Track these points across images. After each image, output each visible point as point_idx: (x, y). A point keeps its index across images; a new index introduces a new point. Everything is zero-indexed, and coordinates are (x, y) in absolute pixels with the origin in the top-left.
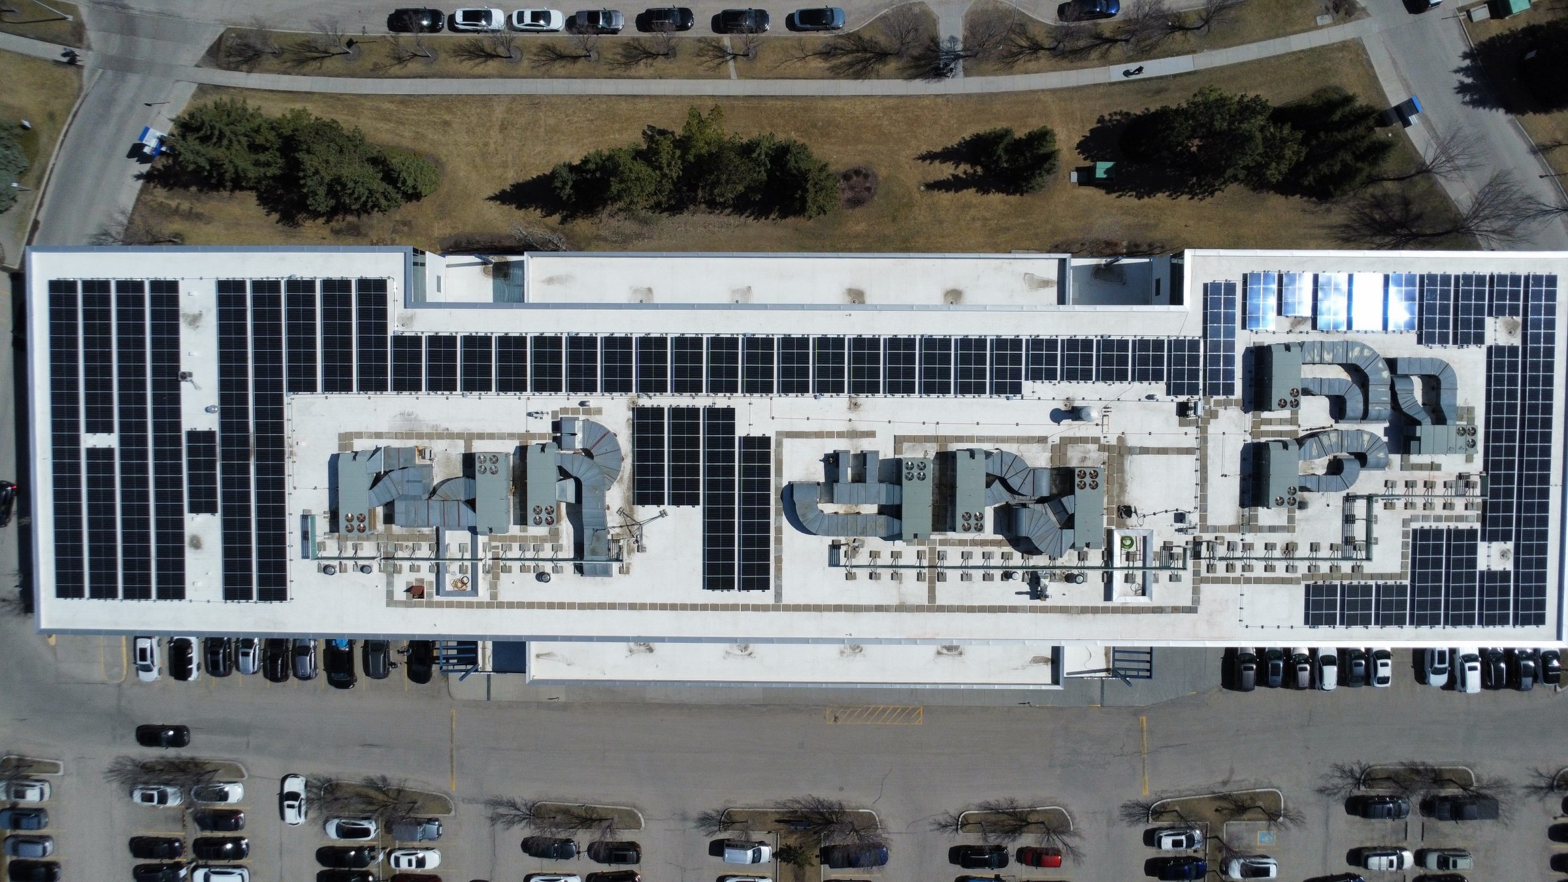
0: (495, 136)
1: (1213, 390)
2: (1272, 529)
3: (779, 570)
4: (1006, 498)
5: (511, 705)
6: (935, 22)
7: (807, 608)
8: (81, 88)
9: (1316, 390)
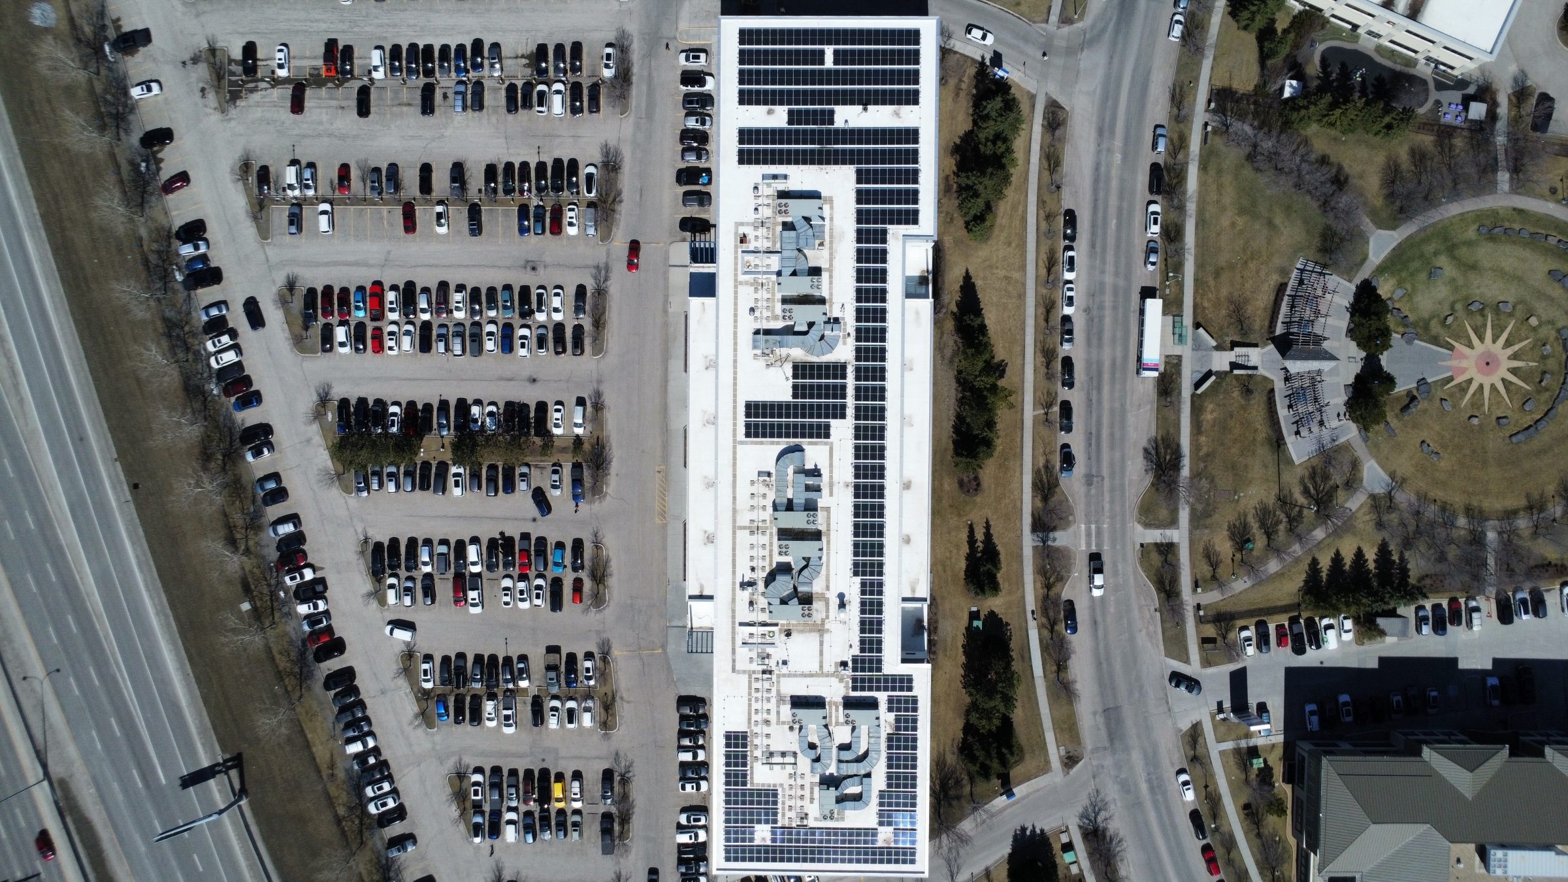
0: (1002, 273)
1: (854, 680)
2: (778, 713)
3: (756, 443)
4: (796, 568)
5: (666, 279)
6: (1064, 529)
7: (735, 459)
8: (1035, 22)
9: (855, 734)
